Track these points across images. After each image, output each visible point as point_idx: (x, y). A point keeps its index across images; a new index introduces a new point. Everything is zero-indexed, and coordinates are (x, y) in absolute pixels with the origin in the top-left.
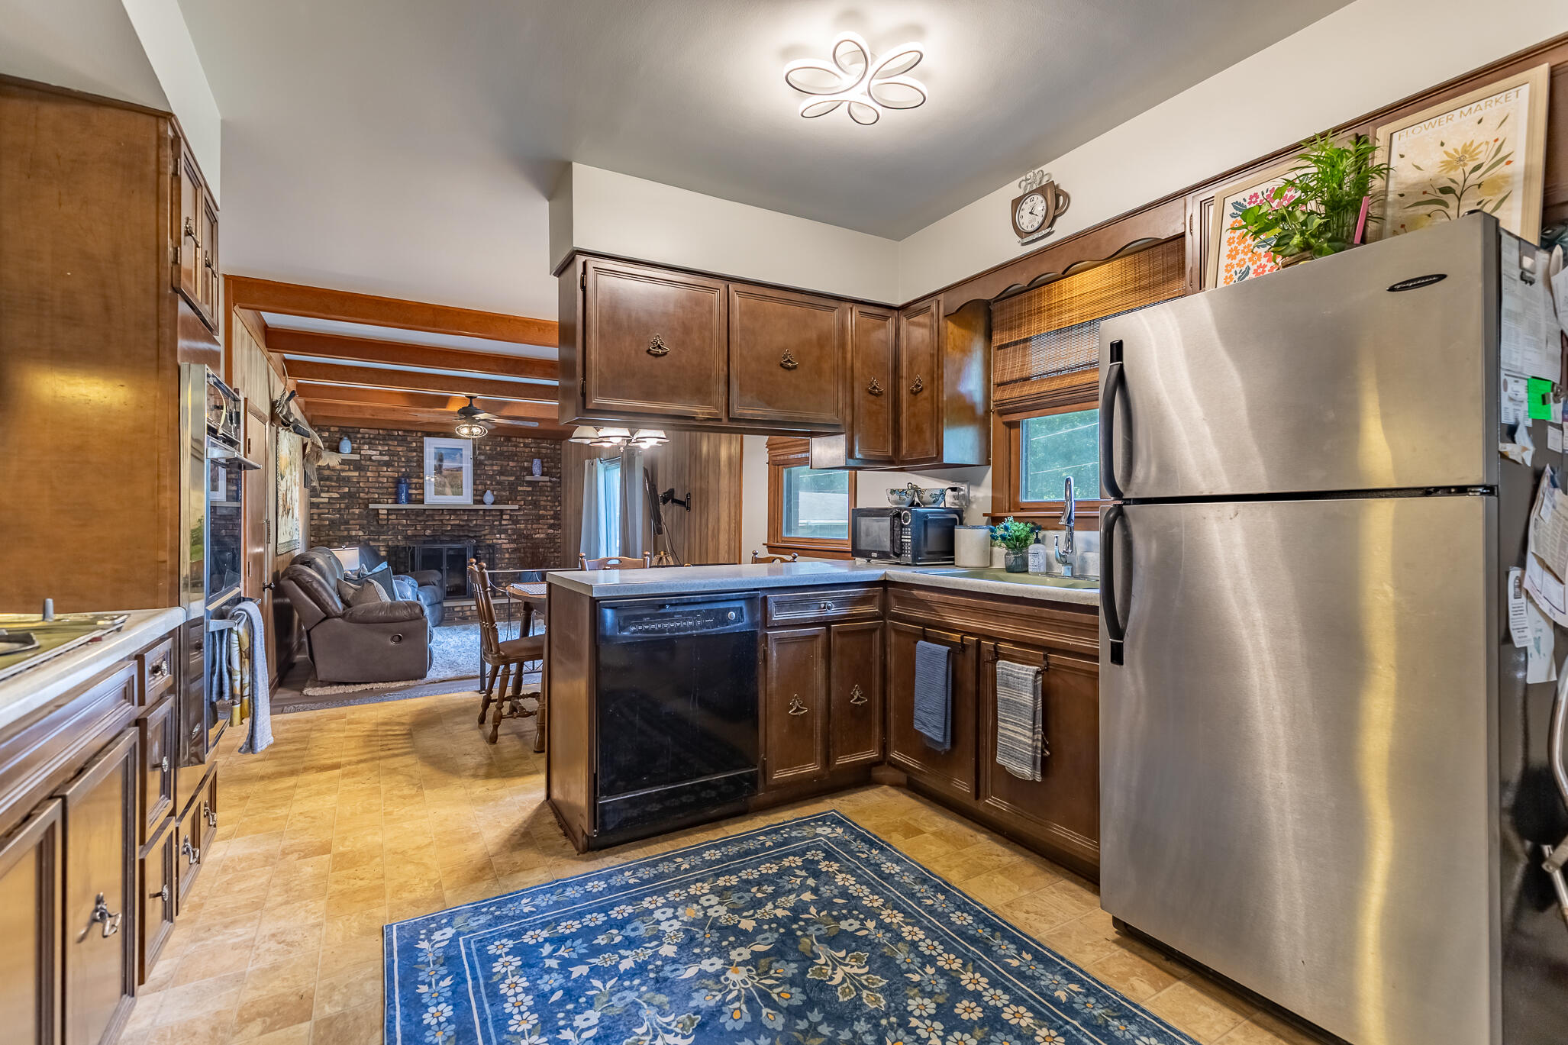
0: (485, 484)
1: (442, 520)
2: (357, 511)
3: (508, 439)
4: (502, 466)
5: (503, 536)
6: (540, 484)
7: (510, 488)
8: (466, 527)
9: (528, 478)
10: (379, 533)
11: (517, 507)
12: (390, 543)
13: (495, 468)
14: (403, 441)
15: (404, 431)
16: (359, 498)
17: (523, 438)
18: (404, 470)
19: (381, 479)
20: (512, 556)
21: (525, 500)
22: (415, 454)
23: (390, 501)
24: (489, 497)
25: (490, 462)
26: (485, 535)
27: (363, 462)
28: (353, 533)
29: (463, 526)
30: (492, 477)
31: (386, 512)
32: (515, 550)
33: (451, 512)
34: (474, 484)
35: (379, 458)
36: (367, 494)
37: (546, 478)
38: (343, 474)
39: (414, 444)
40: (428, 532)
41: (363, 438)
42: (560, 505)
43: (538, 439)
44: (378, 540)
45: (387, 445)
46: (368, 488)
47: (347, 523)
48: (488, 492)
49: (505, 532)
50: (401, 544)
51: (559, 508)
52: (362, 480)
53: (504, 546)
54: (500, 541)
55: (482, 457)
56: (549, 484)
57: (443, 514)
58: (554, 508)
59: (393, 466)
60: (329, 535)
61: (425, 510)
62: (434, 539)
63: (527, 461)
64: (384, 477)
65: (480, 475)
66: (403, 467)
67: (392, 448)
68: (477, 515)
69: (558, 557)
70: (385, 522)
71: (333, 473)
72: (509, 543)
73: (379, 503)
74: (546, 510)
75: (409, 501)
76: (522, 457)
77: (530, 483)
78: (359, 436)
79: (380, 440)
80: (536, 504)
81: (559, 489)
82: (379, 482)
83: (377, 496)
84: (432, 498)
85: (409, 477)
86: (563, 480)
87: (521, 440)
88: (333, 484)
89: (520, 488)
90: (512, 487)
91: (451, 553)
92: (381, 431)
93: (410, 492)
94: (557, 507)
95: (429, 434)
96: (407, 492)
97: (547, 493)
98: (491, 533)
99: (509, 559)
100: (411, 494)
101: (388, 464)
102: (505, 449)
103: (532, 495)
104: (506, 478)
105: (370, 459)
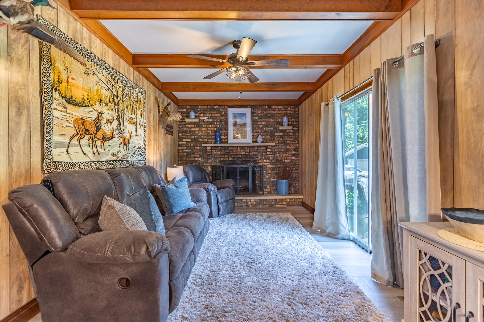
0: (258, 132)
1: (237, 152)
2: (198, 148)
3: (270, 106)
4: (266, 122)
5: (267, 161)
6: (287, 131)
7: (271, 134)
8: (249, 156)
9: (281, 128)
10: (208, 159)
11: (274, 144)
12: (213, 164)
13: (263, 123)
14: (218, 111)
15: (219, 106)
16: (199, 141)
17: (278, 105)
18: (219, 126)
19: (208, 131)
20: (273, 172)
21: (279, 141)
22: (224, 117)
23: (213, 142)
24: (260, 139)
25: (261, 120)
26: (258, 160)
27: (201, 123)
28: (197, 159)
29: (247, 155)
30: (262, 128)
31: (210, 148)
32: (274, 169)
33: (241, 148)
34: (252, 132)
35: (207, 120)
36: (202, 139)
37: (291, 128)
38: (192, 129)
39: (223, 113)
40: (230, 159)
41: (200, 111)
42: (298, 143)
43: (286, 105)
44: (207, 163)
45: (211, 113)
46: (203, 136)
47: (194, 154)
48: (260, 136)
49: (268, 158)
50: (218, 164)
51: (298, 145)
52: (200, 132)
53: (268, 166)
54: (266, 164)
55: (256, 118)
56: (292, 131)
57: (237, 149)
58: (295, 145)
59: (214, 124)
60: (186, 160)
61: (229, 147)
62: (233, 162)
63: (280, 119)
64: (210, 130)
65: (255, 127)
66: (218, 124)
67: (213, 115)
68: (254, 149)
69: (297, 173)
70: (210, 153)
71: (188, 129)
72: (270, 165)
73: (208, 143)
74: (290, 146)
75: (221, 142)
76: (277, 116)
77: (282, 131)
78: (199, 110)
79: (207, 111)
80: (285, 143)
81: (297, 134)
82: (208, 133)
83: (207, 140)
84: (231, 141)
85: (221, 130)
86: (300, 129)
87: (277, 107)
88: (188, 134)
89: (276, 134)
90: (272, 133)
91: (242, 169)
92: (208, 107)
93: (222, 137)
94: (296, 144)
95: (231, 106)
96: (220, 138)
97: (291, 137)
98: (261, 159)
99: (271, 173)
100: (222, 139)
101: (211, 123)
102: (268, 112)
103: (283, 138)
104: (269, 129)
105: (204, 121)
